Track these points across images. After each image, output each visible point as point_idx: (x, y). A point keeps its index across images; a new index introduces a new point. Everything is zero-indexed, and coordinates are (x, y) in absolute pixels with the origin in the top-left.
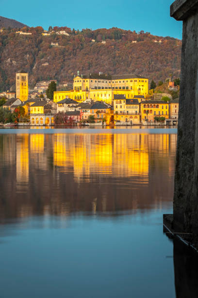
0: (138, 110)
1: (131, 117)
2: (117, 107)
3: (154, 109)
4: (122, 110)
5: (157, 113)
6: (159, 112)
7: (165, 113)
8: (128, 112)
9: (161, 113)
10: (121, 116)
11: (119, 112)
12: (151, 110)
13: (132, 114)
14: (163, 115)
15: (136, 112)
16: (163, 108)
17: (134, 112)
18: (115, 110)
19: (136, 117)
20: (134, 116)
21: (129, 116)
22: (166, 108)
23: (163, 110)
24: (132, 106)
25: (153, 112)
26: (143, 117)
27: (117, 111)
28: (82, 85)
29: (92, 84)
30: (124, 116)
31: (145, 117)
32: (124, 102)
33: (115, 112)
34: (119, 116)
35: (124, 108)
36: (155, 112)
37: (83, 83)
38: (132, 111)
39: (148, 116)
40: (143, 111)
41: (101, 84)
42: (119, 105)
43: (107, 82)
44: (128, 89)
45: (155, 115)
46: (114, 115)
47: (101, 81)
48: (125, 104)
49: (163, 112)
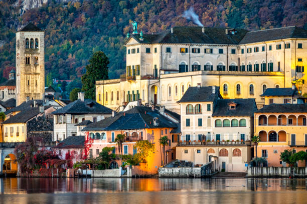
0: (246, 131)
1: (224, 153)
3: (289, 129)
4: (204, 130)
5: (300, 141)
8: (218, 137)
10: (196, 149)
11: (194, 138)
12: (283, 133)
13: (228, 144)
15: (243, 136)
17: (236, 137)
18: (185, 130)
19: (237, 153)
20: (230, 150)
21: (217, 150)
24: (230, 119)
25: (289, 139)
26: (259, 154)
27: (188, 137)
28: (143, 60)
29: (168, 59)
30: (202, 149)
31: (264, 152)
32: (209, 109)
33: (183, 138)
34: (189, 149)
35: (209, 125)
36: (293, 136)
37: (146, 54)
38: (231, 134)
39: (273, 150)
40: (257, 134)
41: (202, 57)
42: (194, 118)
43: (225, 51)
44: (271, 69)
45: (293, 145)
46: (178, 146)
47: (202, 48)
48: (210, 113)
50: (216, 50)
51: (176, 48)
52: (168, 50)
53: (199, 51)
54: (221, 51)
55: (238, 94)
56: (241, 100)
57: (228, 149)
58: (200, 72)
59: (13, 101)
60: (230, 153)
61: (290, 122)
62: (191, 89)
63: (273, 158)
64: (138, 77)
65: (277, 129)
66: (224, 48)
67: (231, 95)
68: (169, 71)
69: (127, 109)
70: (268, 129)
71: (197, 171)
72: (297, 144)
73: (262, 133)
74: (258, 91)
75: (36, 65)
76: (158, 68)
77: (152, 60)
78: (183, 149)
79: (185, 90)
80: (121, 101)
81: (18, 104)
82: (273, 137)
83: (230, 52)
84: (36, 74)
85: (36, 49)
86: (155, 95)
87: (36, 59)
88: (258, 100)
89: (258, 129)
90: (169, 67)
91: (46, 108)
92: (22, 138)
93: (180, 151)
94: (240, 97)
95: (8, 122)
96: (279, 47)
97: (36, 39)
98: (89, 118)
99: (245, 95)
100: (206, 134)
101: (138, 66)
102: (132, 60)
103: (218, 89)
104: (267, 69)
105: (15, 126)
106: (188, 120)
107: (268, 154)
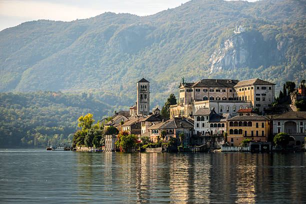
0: (225, 129)
2: (198, 126)
4: (205, 129)
5: (249, 134)
6: (252, 132)
7: (260, 134)
8: (212, 132)
9: (255, 134)
11: (201, 132)
12: (240, 130)
14: (257, 136)
15: (223, 132)
16: (257, 127)
18: (196, 129)
19: (220, 140)
22: (263, 127)
23: (257, 129)
24: (217, 123)
25: (244, 133)
26: (229, 140)
27: (198, 132)
29: (198, 95)
31: (232, 139)
32: (207, 119)
33: (195, 133)
35: (207, 126)
36: (246, 132)
39: (236, 138)
40: (229, 131)
41: (215, 93)
42: (201, 123)
43: (226, 91)
44: (246, 99)
45: (246, 136)
47: (215, 89)
48: (208, 121)
49: (257, 131)
50: (221, 90)
53: (213, 91)
54: (224, 91)
55: (228, 111)
58: (208, 101)
60: (217, 140)
61: (244, 125)
63: (236, 142)
65: (238, 128)
66: (226, 89)
68: (198, 100)
70: (234, 128)
72: (247, 135)
73: (231, 130)
75: (145, 98)
76: (193, 99)
77: (191, 95)
82: (236, 132)
83: (229, 91)
84: (145, 102)
85: (146, 91)
86: (192, 112)
87: (146, 95)
89: (230, 128)
90: (198, 99)
96: (249, 89)
97: (146, 86)
99: (231, 112)
100: (206, 131)
101: (184, 98)
102: (182, 95)
104: (244, 99)
106: (198, 124)
107: (234, 141)
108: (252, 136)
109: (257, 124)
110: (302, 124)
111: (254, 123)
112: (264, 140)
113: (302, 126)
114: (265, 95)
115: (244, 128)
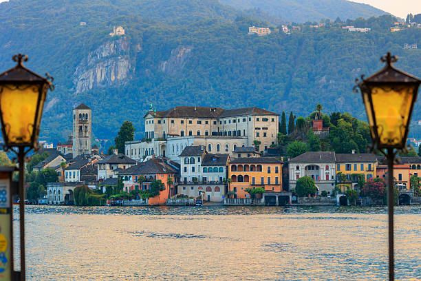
0: (223, 175)
1: (209, 190)
2: (185, 171)
4: (196, 174)
5: (258, 181)
6: (262, 178)
7: (273, 181)
8: (205, 179)
9: (266, 182)
10: (190, 187)
11: (189, 180)
12: (246, 176)
13: (212, 183)
14: (269, 184)
15: (221, 178)
16: (269, 172)
17: (217, 179)
18: (183, 174)
19: (217, 190)
20: (213, 187)
21: (205, 187)
22: (277, 172)
23: (269, 175)
24: (213, 167)
25: (250, 180)
26: (231, 190)
27: (185, 179)
28: (156, 129)
29: (173, 128)
30: (195, 187)
31: (235, 188)
32: (199, 161)
33: (182, 180)
34: (186, 187)
35: (199, 171)
36: (254, 178)
37: (158, 125)
38: (213, 177)
39: (241, 188)
40: (230, 177)
41: (195, 126)
42: (189, 167)
43: (209, 123)
44: (239, 134)
45: (254, 184)
46: (179, 185)
48: (200, 164)
49: (269, 178)
50: (203, 122)
51: (178, 121)
52: (173, 122)
53: (191, 122)
54: (207, 123)
55: (218, 150)
56: (220, 155)
57: (212, 187)
58: (193, 137)
59: (71, 154)
60: (213, 190)
61: (252, 170)
62: (187, 148)
63: (241, 193)
64: (153, 140)
65: (243, 174)
66: (209, 121)
67: (214, 151)
68: (173, 135)
69: (146, 160)
70: (237, 174)
71: (191, 201)
72: (256, 183)
73: (234, 176)
74: (231, 149)
75: (86, 132)
76: (166, 133)
77: (162, 128)
78: (182, 187)
79: (184, 148)
80: (141, 155)
81: (74, 157)
82: (240, 179)
83: (212, 123)
84: (86, 137)
85: (86, 121)
86: (164, 152)
87: (86, 127)
88: (231, 154)
89: (231, 173)
90: (172, 133)
91: (93, 159)
92: (77, 179)
93: (180, 188)
94: (220, 152)
95: (68, 169)
96: (244, 120)
97: (86, 114)
98: (121, 166)
99: (222, 152)
100: (198, 177)
101: (153, 132)
102: (149, 128)
103: (205, 147)
104: (236, 135)
105: (72, 171)
106: (185, 168)
107: (237, 190)
108: (263, 185)
109: (269, 168)
110: (327, 169)
111: (265, 167)
112: (278, 189)
113: (327, 172)
114: (267, 129)
115: (251, 174)
